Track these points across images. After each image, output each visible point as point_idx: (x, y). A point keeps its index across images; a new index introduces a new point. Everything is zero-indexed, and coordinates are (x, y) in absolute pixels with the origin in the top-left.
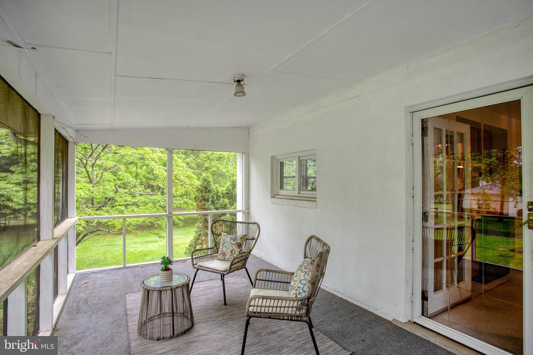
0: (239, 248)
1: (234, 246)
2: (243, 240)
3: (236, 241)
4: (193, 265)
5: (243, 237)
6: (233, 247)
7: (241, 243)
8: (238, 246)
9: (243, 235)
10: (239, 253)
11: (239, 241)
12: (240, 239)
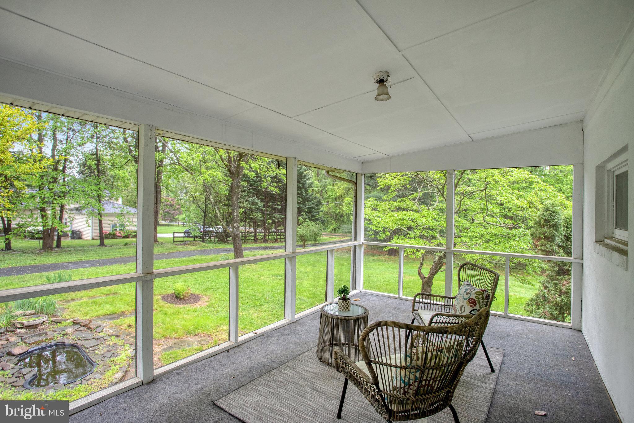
0: (471, 306)
1: (465, 301)
2: (480, 296)
3: (470, 294)
4: (414, 310)
5: (480, 292)
6: (463, 303)
7: (476, 300)
8: (470, 303)
9: (481, 290)
10: (470, 313)
11: (473, 296)
12: (476, 293)
